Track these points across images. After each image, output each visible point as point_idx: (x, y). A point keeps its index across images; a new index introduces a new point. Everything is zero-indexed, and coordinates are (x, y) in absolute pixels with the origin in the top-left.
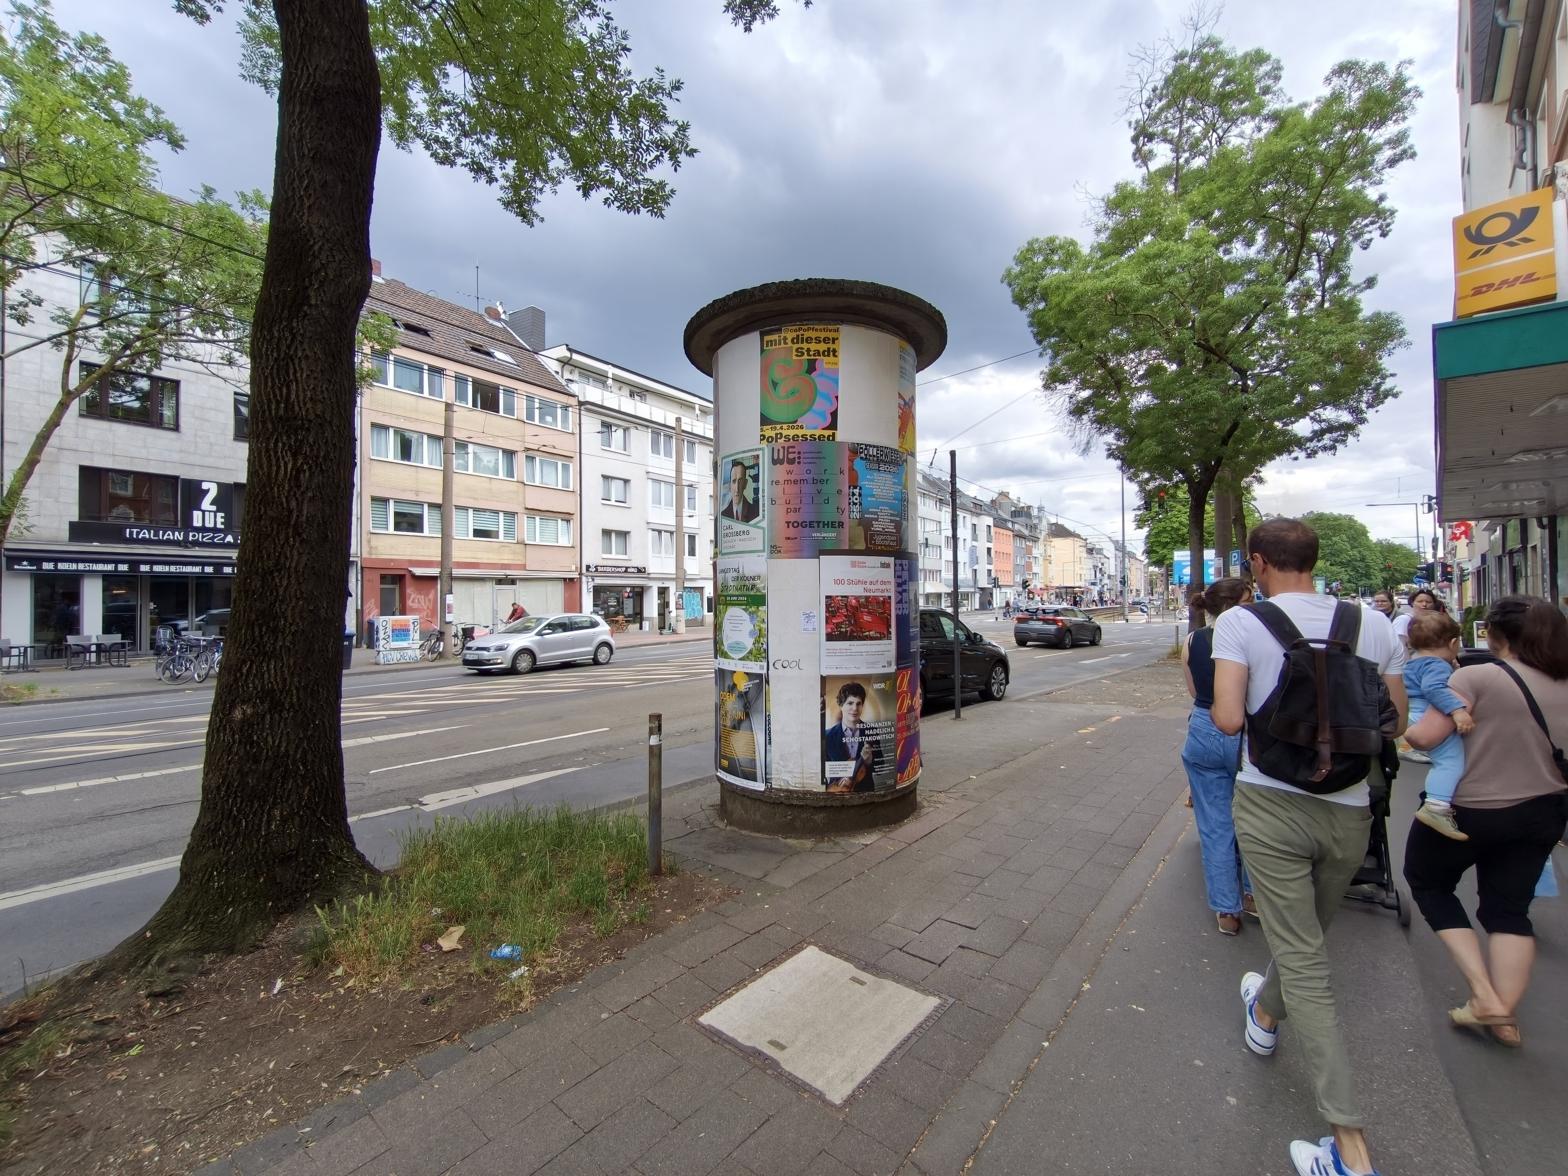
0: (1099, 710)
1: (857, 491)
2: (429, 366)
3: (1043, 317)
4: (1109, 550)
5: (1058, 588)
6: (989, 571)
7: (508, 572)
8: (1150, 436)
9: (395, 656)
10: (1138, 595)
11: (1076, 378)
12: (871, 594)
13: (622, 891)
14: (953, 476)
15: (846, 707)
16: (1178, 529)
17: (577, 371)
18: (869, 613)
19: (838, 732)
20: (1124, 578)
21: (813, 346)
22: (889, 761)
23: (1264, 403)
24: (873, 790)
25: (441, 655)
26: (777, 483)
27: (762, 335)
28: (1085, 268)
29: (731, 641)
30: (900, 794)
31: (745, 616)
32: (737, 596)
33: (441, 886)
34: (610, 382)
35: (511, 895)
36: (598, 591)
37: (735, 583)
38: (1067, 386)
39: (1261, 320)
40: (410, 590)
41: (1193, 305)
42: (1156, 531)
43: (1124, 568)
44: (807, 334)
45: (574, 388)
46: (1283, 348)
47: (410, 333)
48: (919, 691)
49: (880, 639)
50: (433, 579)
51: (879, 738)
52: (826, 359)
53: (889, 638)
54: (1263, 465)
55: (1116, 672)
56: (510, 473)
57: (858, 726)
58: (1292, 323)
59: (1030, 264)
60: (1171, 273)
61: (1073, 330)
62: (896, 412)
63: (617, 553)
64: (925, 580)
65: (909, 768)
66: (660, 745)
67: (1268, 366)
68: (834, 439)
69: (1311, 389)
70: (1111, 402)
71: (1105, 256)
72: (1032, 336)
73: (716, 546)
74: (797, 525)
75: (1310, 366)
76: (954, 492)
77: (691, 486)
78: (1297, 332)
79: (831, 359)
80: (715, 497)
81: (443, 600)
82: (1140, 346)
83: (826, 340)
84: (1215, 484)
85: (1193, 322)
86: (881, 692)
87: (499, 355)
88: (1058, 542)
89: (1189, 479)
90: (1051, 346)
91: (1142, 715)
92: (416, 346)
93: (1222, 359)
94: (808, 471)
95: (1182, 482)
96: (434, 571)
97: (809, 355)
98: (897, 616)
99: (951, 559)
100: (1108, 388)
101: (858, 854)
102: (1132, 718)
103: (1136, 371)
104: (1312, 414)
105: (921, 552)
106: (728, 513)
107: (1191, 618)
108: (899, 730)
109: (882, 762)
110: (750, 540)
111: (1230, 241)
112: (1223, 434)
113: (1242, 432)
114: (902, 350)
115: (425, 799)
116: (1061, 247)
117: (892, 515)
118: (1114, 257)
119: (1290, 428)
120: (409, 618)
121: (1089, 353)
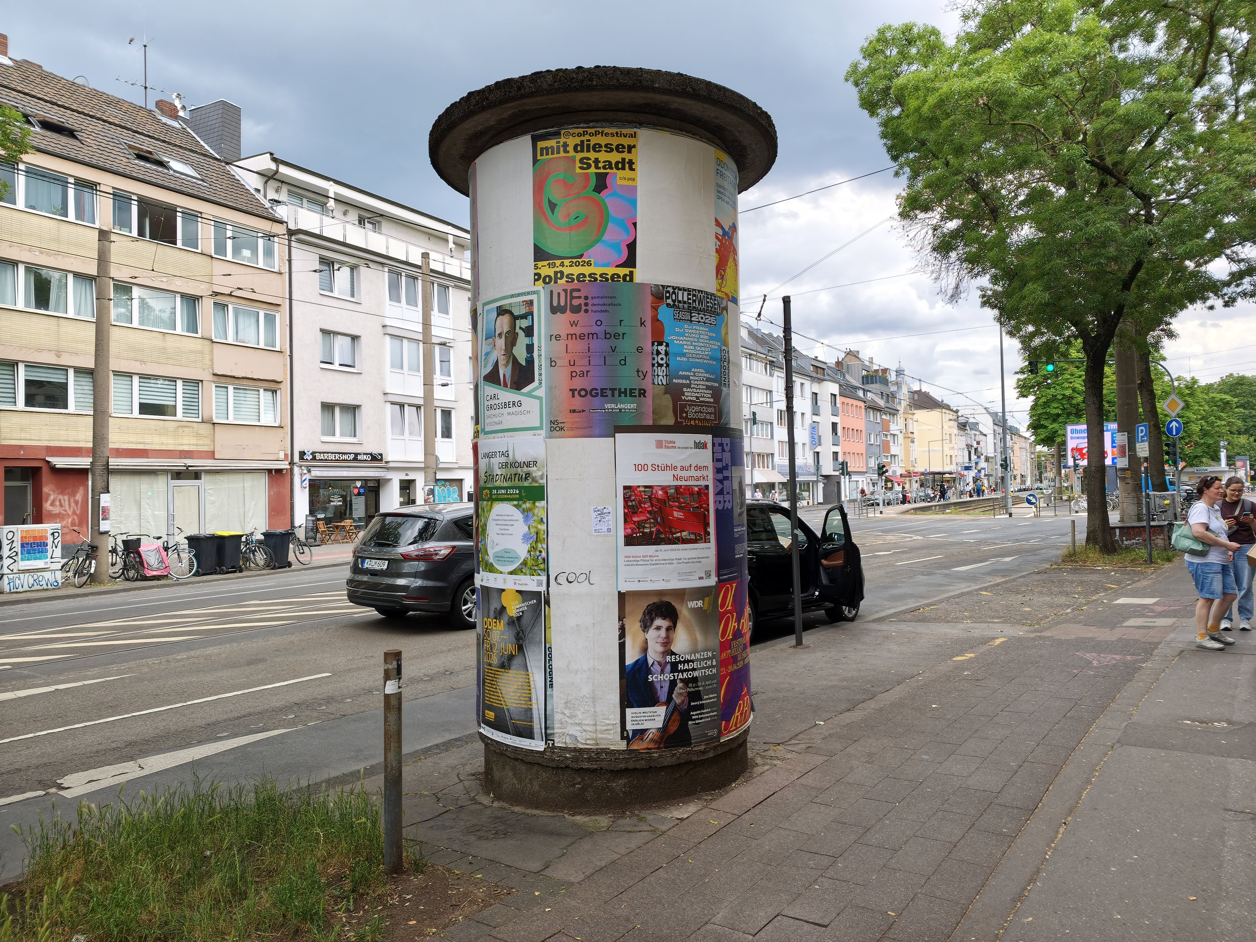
0: (979, 630)
1: (662, 348)
2: (76, 178)
3: (898, 126)
4: (986, 425)
5: (923, 474)
6: (835, 454)
7: (189, 462)
8: (1035, 279)
9: (26, 581)
10: (1023, 482)
11: (940, 205)
12: (683, 483)
13: (348, 898)
14: (787, 330)
15: (652, 634)
16: (1071, 398)
17: (285, 189)
18: (680, 508)
19: (642, 666)
20: (1005, 460)
21: (603, 156)
22: (709, 705)
23: (1171, 237)
24: (690, 744)
25: (93, 579)
26: (558, 337)
27: (535, 140)
28: (950, 65)
29: (498, 549)
30: (726, 749)
31: (518, 515)
32: (506, 488)
33: (86, 903)
34: (331, 203)
35: (187, 913)
36: (315, 486)
37: (503, 471)
38: (930, 214)
39: (1165, 133)
40: (49, 490)
41: (1083, 113)
42: (1044, 400)
43: (1005, 448)
44: (594, 140)
45: (281, 212)
46: (1192, 169)
47: (49, 134)
48: (748, 610)
49: (695, 541)
50: (82, 473)
51: (696, 674)
52: (620, 173)
53: (707, 541)
54: (1173, 315)
55: (999, 580)
56: (192, 326)
57: (668, 658)
58: (1201, 139)
59: (881, 57)
60: (1056, 72)
61: (936, 143)
62: (711, 245)
63: (342, 435)
64: (753, 466)
65: (737, 714)
66: (400, 694)
67: (1175, 191)
68: (631, 280)
69: (1226, 220)
70: (985, 236)
71: (974, 50)
72: (885, 150)
73: (477, 423)
74: (584, 393)
75: (1226, 191)
76: (789, 351)
77: (444, 344)
78: (1207, 150)
79: (627, 173)
80: (475, 358)
81: (96, 502)
82: (1022, 164)
83: (619, 148)
84: (1115, 339)
85: (1085, 134)
86: (697, 611)
87: (175, 165)
88: (921, 415)
89: (1083, 334)
90: (908, 163)
91: (1032, 635)
92: (58, 151)
93: (1120, 182)
94: (599, 323)
95: (1076, 338)
96: (84, 462)
97: (597, 167)
98: (717, 511)
99: (786, 439)
100: (981, 218)
101: (670, 833)
102: (1019, 639)
103: (1016, 196)
104: (1228, 252)
105: (746, 428)
106: (493, 377)
107: (1090, 510)
108: (723, 663)
109: (701, 707)
110: (522, 413)
111: (1125, 35)
112: (1123, 275)
113: (1147, 273)
114: (719, 162)
115: (66, 781)
116: (921, 37)
117: (708, 380)
118: (986, 51)
119: (1203, 269)
120: (47, 527)
121: (958, 172)
